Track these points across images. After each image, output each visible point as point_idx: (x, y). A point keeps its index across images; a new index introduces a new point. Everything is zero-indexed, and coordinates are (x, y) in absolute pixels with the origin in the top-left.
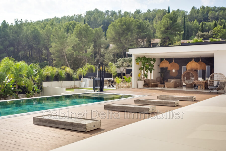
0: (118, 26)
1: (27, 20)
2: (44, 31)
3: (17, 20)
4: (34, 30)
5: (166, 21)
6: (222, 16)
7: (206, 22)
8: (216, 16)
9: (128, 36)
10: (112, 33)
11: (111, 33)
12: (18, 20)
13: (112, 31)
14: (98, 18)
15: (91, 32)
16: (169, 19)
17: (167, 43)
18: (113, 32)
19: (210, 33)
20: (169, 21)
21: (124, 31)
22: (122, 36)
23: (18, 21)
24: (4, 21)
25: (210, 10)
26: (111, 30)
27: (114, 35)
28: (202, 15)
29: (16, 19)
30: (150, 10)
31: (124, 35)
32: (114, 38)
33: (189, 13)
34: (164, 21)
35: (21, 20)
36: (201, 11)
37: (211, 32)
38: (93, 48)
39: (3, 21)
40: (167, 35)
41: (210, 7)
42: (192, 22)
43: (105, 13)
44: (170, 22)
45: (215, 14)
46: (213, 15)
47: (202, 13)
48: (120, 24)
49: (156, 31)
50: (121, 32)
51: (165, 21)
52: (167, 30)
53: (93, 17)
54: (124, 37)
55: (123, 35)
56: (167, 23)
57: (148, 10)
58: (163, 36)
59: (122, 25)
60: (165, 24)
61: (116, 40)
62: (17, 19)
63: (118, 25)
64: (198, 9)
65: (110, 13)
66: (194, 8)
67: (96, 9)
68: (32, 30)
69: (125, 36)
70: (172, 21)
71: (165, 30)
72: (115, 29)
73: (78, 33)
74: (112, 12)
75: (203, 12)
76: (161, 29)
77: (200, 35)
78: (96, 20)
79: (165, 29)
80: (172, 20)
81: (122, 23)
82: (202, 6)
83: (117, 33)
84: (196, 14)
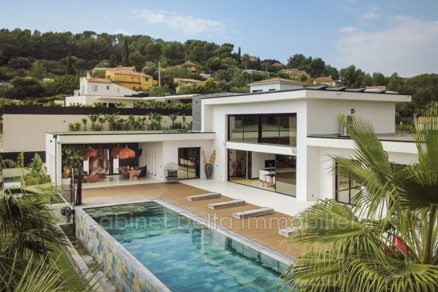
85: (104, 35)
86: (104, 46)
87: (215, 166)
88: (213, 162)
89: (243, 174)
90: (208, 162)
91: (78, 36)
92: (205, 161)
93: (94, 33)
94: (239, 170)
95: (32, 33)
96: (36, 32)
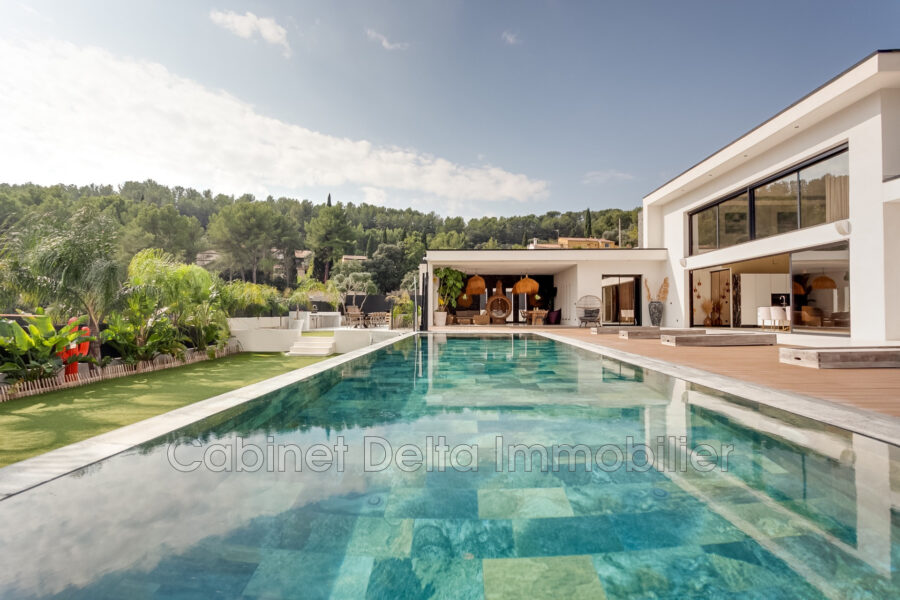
5: (328, 220)
8: (388, 222)
16: (332, 217)
21: (249, 229)
22: (247, 239)
25: (377, 212)
27: (229, 236)
28: (366, 218)
30: (274, 198)
34: (324, 219)
36: (364, 210)
43: (173, 192)
44: (334, 222)
45: (385, 219)
46: (382, 220)
47: (366, 214)
48: (242, 214)
49: (308, 235)
52: (328, 235)
58: (321, 244)
59: (247, 218)
60: (326, 224)
64: (359, 207)
66: (351, 204)
70: (338, 221)
71: (325, 235)
76: (320, 234)
79: (326, 232)
80: (337, 218)
83: (235, 232)
85: (569, 214)
86: (568, 224)
87: (668, 304)
88: (665, 298)
89: (724, 323)
90: (655, 298)
91: (541, 219)
92: (649, 296)
93: (558, 213)
94: (717, 316)
95: (498, 219)
96: (502, 218)
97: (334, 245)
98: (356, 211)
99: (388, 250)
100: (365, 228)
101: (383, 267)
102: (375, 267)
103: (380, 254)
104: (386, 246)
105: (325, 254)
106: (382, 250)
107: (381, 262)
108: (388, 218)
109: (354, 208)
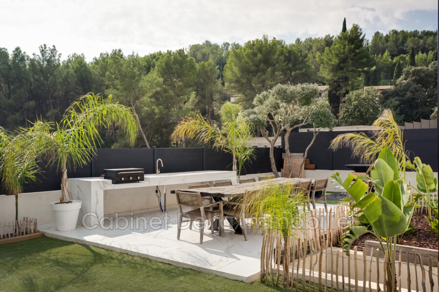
0: (246, 55)
1: (75, 54)
2: (97, 68)
3: (45, 48)
4: (79, 66)
5: (342, 47)
6: (431, 46)
7: (405, 56)
8: (422, 46)
9: (266, 75)
10: (234, 70)
11: (231, 70)
12: (47, 47)
13: (234, 67)
14: (209, 53)
15: (190, 64)
16: (347, 42)
17: (343, 89)
18: (237, 68)
19: (432, 67)
20: (347, 46)
21: (257, 66)
22: (254, 76)
23: (47, 49)
24: (17, 49)
25: (409, 37)
26: (233, 64)
27: (239, 75)
28: (395, 45)
29: (43, 46)
30: (301, 40)
31: (259, 74)
32: (237, 81)
33: (370, 41)
34: (337, 46)
35: (52, 48)
36: (393, 37)
37: (434, 66)
38: (195, 100)
39: (14, 50)
40: (345, 73)
41: (407, 31)
42: (380, 56)
43: (222, 48)
44: (349, 48)
45: (419, 43)
46: (415, 44)
47: (395, 41)
48: (250, 51)
49: (321, 67)
50: (253, 68)
51: (340, 46)
52: (343, 63)
53: (201, 52)
54: (258, 77)
55: (257, 74)
56: (344, 49)
57: (296, 41)
58: (334, 76)
59: (255, 55)
60: (340, 52)
61: (242, 85)
62: (45, 45)
63: (246, 53)
64: (387, 35)
65: (230, 46)
66: (377, 34)
67: (207, 42)
68: (75, 67)
69: (261, 76)
70: (353, 46)
71: (339, 64)
72: (241, 61)
73: (163, 68)
74: (234, 45)
75: (397, 39)
76: (332, 63)
77: (411, 71)
78: (206, 57)
79: (339, 61)
80: (352, 43)
81: (253, 49)
82: (393, 30)
83: (245, 70)
84: (383, 44)
97: (349, 74)
98: (383, 40)
99: (416, 73)
100: (393, 56)
101: (409, 94)
102: (398, 95)
103: (405, 79)
104: (413, 68)
105: (339, 86)
106: (408, 74)
107: (407, 87)
108: (421, 41)
109: (381, 37)
